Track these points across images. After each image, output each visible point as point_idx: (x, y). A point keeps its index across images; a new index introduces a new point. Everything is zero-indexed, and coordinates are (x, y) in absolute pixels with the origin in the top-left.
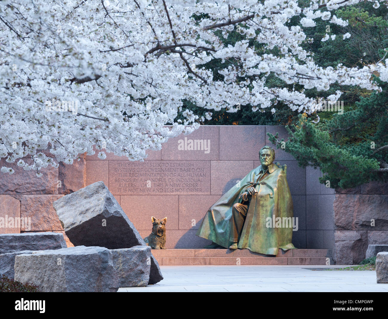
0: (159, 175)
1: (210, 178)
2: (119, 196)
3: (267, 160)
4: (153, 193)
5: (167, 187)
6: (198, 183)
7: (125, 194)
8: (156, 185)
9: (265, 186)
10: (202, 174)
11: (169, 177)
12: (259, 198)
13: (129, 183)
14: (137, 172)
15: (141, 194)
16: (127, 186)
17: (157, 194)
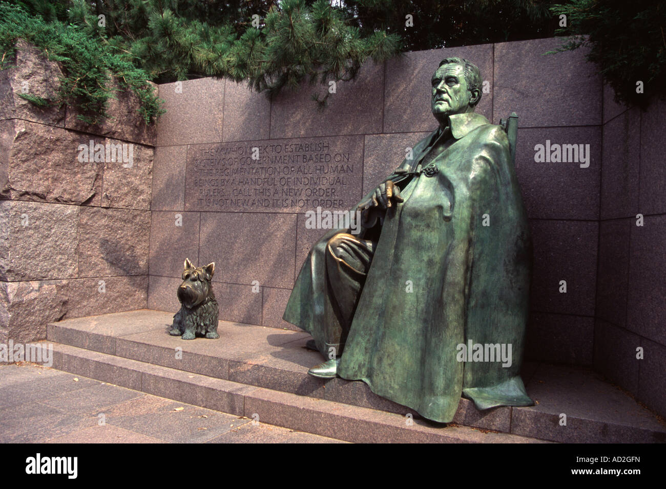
0: (264, 171)
1: (361, 174)
2: (199, 214)
3: (445, 96)
4: (252, 209)
5: (277, 197)
6: (335, 187)
7: (207, 209)
8: (258, 192)
9: (433, 179)
10: (345, 167)
11: (282, 175)
12: (409, 219)
13: (214, 188)
14: (228, 167)
15: (232, 210)
16: (212, 193)
17: (258, 210)
